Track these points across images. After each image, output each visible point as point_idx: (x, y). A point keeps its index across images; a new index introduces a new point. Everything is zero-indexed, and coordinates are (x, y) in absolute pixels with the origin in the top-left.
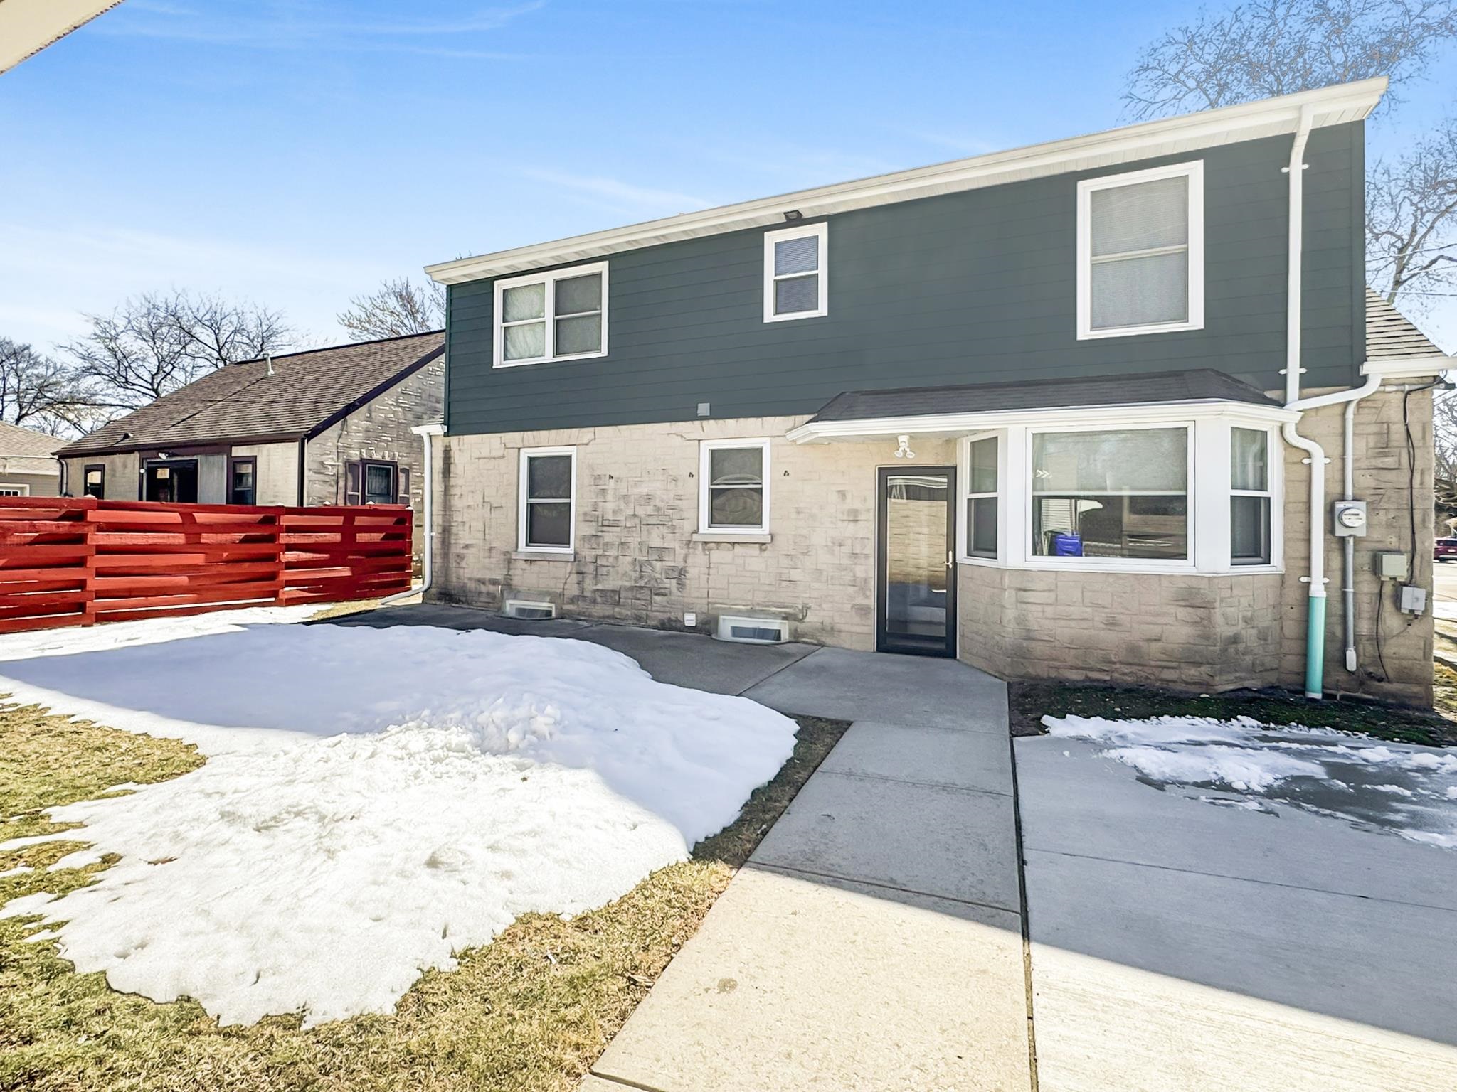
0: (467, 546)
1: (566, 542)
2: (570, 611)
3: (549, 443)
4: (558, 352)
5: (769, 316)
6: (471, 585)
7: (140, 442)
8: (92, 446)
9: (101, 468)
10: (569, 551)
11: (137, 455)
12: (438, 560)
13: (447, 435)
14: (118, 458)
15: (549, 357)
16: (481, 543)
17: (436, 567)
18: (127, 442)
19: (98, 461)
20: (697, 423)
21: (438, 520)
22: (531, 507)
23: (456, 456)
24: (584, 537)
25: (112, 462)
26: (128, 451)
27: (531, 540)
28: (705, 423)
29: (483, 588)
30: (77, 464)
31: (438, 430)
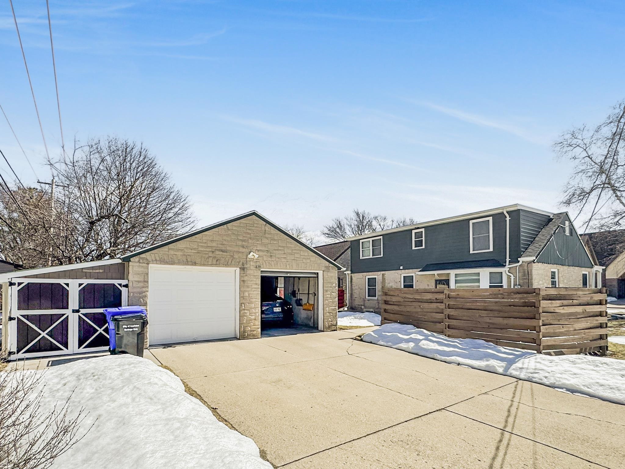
0: (356, 298)
1: (375, 296)
2: (377, 311)
3: (371, 275)
4: (373, 256)
5: (414, 248)
6: (357, 306)
10: (376, 298)
12: (350, 301)
13: (351, 273)
15: (371, 257)
16: (358, 297)
17: (350, 302)
20: (400, 270)
21: (350, 292)
22: (369, 289)
23: (353, 278)
24: (379, 295)
27: (369, 296)
28: (402, 271)
29: (359, 307)
31: (349, 272)
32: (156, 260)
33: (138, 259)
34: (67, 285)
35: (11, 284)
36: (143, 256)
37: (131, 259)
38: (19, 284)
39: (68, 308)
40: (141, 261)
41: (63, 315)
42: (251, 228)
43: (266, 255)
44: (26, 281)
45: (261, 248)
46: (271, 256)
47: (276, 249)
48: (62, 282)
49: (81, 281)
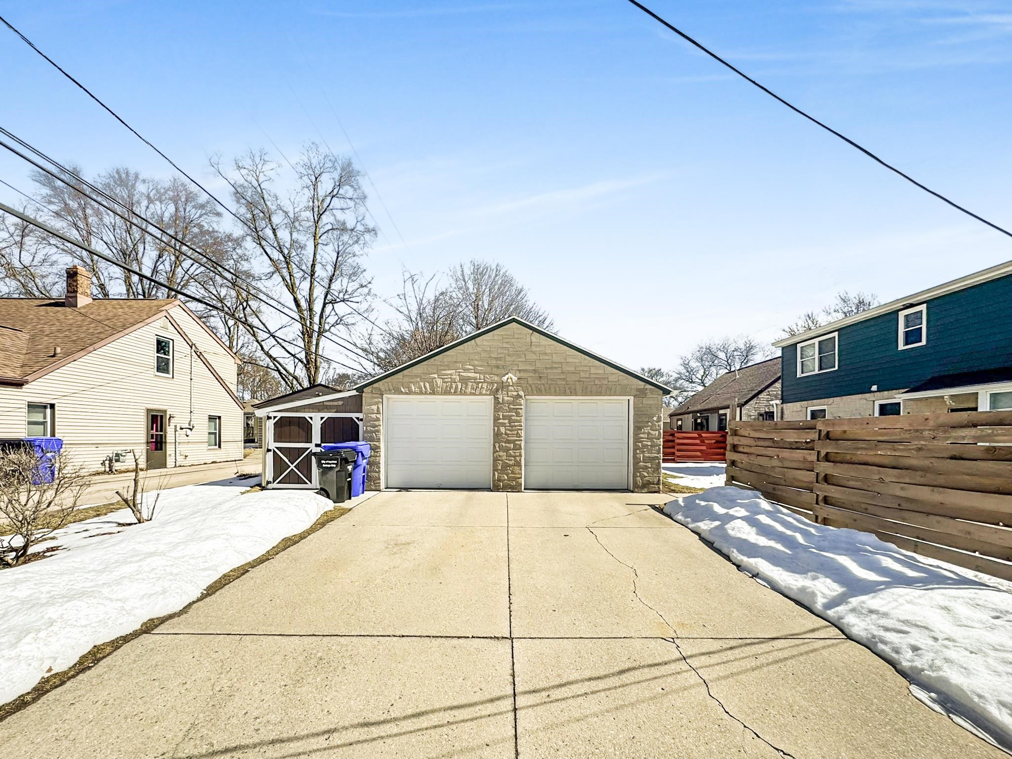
3: (818, 405)
4: (821, 368)
5: (901, 347)
7: (692, 410)
8: (679, 412)
9: (681, 420)
11: (691, 415)
13: (782, 403)
14: (686, 416)
15: (817, 372)
18: (689, 410)
19: (680, 417)
20: (872, 394)
23: (785, 411)
25: (684, 418)
26: (689, 413)
28: (875, 393)
30: (675, 418)
31: (778, 402)
32: (390, 390)
33: (370, 389)
34: (311, 418)
35: (269, 418)
36: (375, 385)
37: (364, 390)
38: (275, 417)
39: (311, 442)
40: (374, 392)
41: (308, 448)
42: (508, 340)
43: (531, 377)
44: (279, 415)
45: (523, 368)
46: (540, 377)
47: (548, 366)
48: (306, 415)
49: (322, 415)
